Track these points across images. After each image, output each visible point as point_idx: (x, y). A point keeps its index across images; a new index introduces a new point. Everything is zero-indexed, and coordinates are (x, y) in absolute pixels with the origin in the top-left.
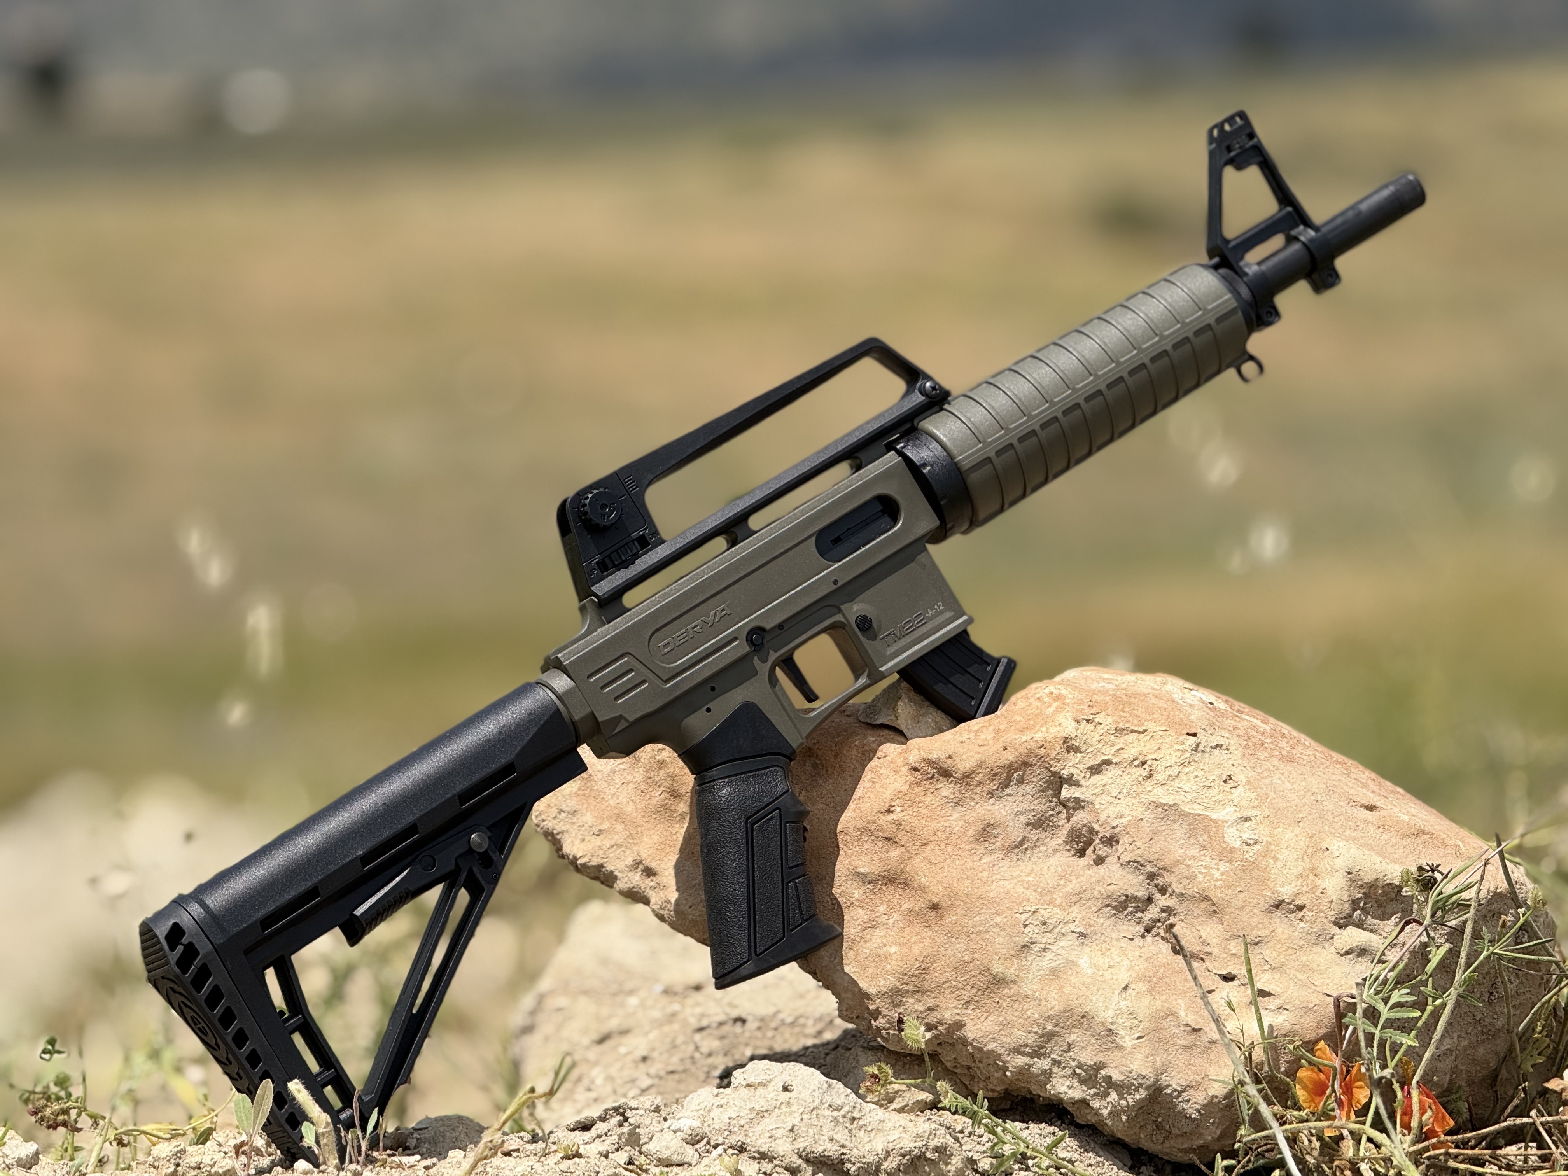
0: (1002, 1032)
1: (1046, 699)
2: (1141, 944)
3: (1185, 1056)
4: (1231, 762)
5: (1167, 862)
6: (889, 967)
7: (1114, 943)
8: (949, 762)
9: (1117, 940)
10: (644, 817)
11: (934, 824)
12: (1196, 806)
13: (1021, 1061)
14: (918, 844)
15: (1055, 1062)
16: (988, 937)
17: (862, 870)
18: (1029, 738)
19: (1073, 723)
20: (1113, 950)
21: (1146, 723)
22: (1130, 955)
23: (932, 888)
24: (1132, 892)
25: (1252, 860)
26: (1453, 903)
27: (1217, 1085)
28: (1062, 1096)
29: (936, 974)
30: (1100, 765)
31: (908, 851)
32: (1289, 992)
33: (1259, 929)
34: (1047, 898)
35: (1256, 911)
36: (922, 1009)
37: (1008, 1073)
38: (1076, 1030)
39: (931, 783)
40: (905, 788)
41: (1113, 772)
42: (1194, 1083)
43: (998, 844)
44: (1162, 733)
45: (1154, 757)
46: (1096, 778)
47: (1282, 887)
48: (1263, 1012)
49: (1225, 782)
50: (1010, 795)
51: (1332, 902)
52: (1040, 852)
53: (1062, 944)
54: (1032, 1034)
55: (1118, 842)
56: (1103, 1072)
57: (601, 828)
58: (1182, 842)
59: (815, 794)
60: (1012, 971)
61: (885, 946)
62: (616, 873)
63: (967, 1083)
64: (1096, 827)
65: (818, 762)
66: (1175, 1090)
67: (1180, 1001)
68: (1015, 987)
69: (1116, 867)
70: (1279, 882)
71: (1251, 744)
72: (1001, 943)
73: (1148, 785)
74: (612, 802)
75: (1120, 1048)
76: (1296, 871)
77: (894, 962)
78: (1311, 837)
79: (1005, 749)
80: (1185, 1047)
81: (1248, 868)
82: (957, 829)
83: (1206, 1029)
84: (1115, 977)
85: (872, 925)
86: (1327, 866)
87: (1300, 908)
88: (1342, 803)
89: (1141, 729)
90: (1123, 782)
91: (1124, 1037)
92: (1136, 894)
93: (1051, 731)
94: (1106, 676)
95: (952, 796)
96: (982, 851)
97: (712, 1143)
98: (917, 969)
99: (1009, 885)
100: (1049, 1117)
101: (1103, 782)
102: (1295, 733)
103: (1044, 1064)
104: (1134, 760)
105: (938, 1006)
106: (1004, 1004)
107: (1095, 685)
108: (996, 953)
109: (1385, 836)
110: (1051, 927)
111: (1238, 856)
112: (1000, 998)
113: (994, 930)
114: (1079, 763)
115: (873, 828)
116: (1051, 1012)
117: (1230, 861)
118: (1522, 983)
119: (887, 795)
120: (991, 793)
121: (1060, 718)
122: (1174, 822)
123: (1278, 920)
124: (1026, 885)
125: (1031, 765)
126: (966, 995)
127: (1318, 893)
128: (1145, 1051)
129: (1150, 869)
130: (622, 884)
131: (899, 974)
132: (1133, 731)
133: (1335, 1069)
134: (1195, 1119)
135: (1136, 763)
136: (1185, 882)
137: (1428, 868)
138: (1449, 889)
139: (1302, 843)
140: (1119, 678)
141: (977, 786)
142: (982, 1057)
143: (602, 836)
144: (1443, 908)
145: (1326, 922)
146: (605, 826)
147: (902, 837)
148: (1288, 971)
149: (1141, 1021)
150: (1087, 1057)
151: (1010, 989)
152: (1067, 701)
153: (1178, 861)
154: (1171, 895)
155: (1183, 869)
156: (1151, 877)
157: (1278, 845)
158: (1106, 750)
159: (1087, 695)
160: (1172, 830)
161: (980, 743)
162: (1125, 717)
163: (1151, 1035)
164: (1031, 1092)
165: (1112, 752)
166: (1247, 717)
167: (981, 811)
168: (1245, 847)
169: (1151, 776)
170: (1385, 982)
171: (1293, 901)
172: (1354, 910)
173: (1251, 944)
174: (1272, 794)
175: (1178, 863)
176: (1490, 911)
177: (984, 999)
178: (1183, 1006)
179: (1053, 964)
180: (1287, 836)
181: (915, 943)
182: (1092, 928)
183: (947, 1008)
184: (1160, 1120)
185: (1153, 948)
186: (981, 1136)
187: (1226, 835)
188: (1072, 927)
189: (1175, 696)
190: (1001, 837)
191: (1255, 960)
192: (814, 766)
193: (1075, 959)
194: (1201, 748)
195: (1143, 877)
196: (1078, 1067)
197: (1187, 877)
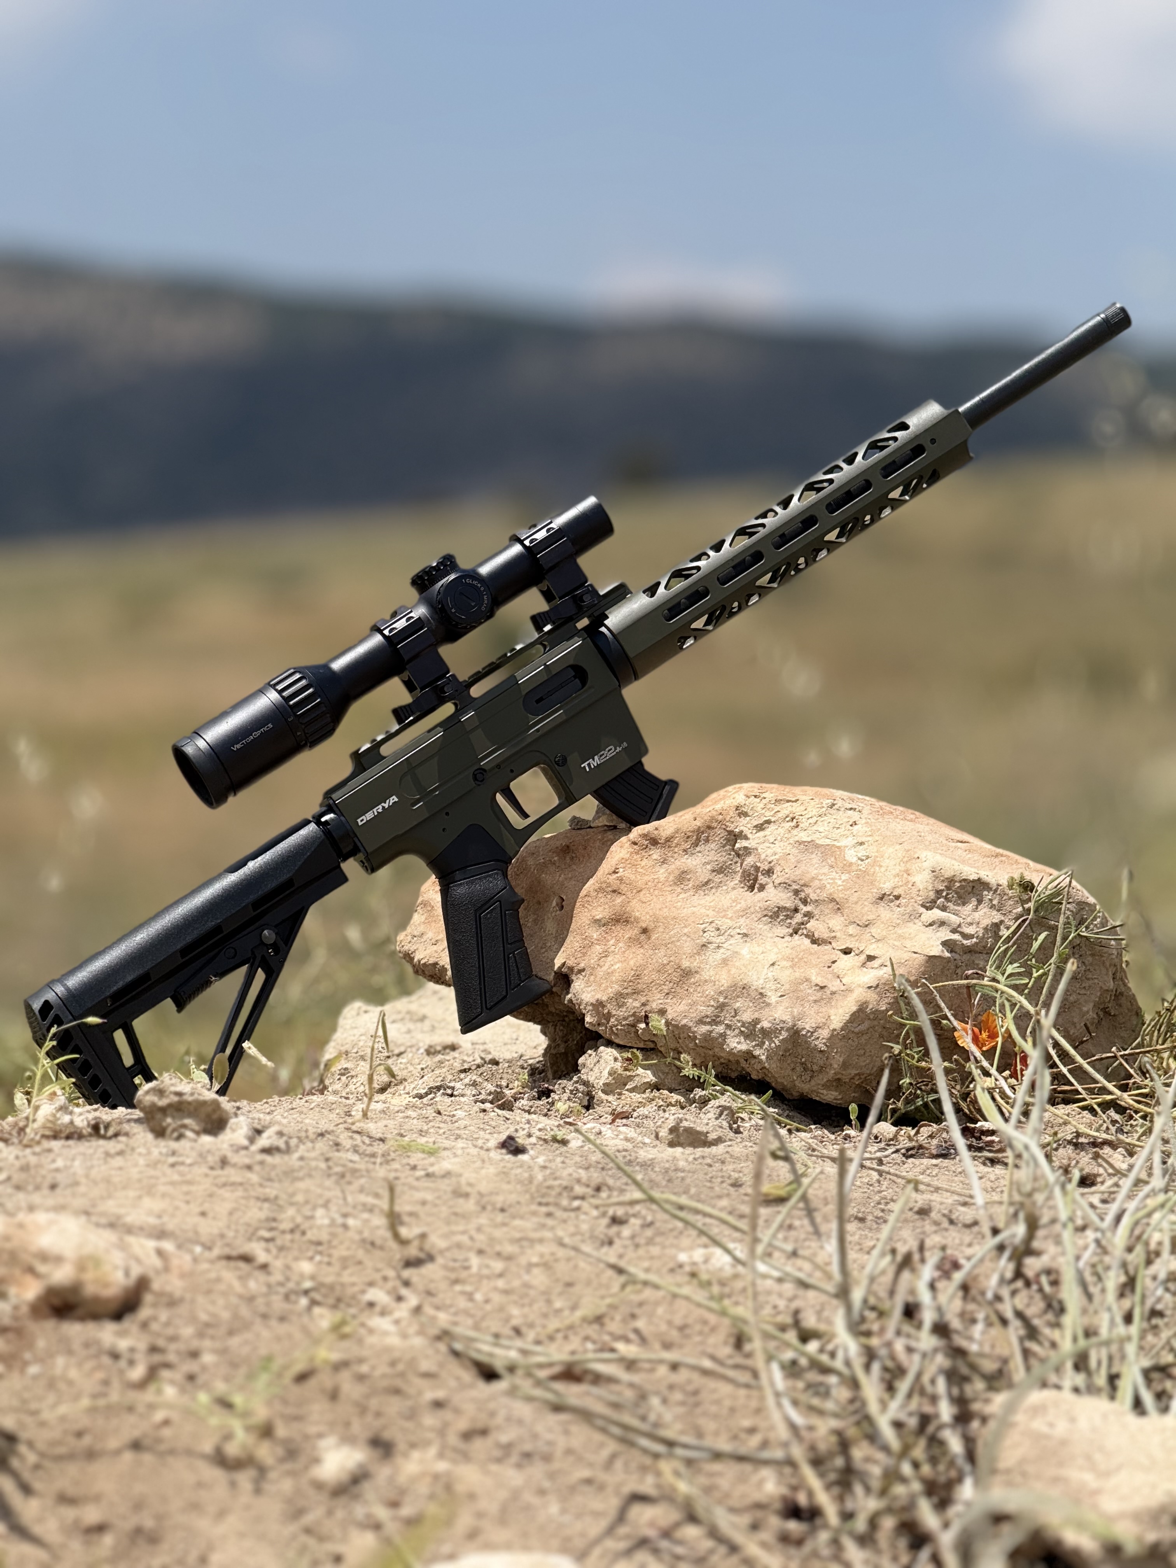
0: (690, 1011)
2: (789, 940)
3: (816, 1007)
4: (859, 816)
5: (806, 879)
6: (615, 979)
7: (769, 939)
8: (656, 832)
9: (772, 938)
11: (646, 878)
12: (827, 840)
13: (704, 1029)
14: (635, 891)
15: (728, 1027)
16: (679, 944)
17: (598, 917)
19: (744, 797)
20: (767, 943)
21: (799, 797)
22: (779, 946)
24: (782, 904)
25: (864, 869)
28: (734, 1052)
29: (646, 978)
30: (762, 824)
31: (628, 898)
32: (888, 954)
33: (869, 915)
34: (723, 913)
35: (866, 903)
37: (697, 1041)
38: (739, 999)
39: (644, 849)
40: (627, 856)
41: (771, 827)
42: (821, 1024)
43: (690, 885)
44: (809, 800)
45: (800, 813)
46: (761, 834)
47: (885, 885)
49: (850, 825)
50: (700, 852)
51: (919, 891)
52: (721, 888)
53: (730, 942)
54: (710, 1007)
55: (773, 873)
56: (759, 1026)
58: (817, 865)
60: (695, 964)
64: (759, 864)
66: (809, 1031)
67: (813, 971)
68: (698, 976)
69: (772, 890)
70: (882, 881)
72: (687, 947)
73: (795, 832)
75: (768, 1005)
76: (894, 872)
78: (908, 851)
79: (695, 819)
80: (815, 1001)
81: (862, 875)
82: (662, 878)
83: (830, 985)
84: (766, 959)
86: (917, 868)
87: (897, 897)
88: (936, 837)
89: (794, 799)
90: (778, 832)
91: (770, 997)
92: (785, 906)
95: (659, 858)
96: (679, 890)
98: (633, 977)
99: (694, 909)
101: (765, 835)
103: (721, 1029)
104: (787, 817)
106: (691, 990)
108: (684, 954)
110: (723, 932)
111: (854, 868)
112: (689, 986)
113: (683, 938)
114: (748, 823)
115: (604, 885)
116: (722, 989)
117: (849, 873)
119: (617, 863)
120: (685, 851)
121: (736, 795)
122: (812, 853)
123: (882, 909)
124: (707, 908)
125: (713, 828)
126: (666, 989)
127: (910, 886)
128: (786, 1005)
129: (795, 887)
131: (621, 982)
132: (788, 801)
134: (826, 1052)
135: (788, 819)
136: (818, 891)
139: (900, 855)
141: (676, 847)
142: (679, 1034)
145: (916, 905)
147: (623, 888)
148: (888, 941)
149: (783, 986)
150: (747, 1017)
151: (695, 978)
153: (813, 878)
154: (809, 902)
155: (816, 883)
156: (796, 892)
157: (882, 857)
158: (768, 814)
160: (810, 858)
163: (791, 995)
165: (771, 815)
167: (678, 864)
168: (860, 862)
169: (797, 826)
171: (892, 893)
172: (939, 898)
173: (863, 926)
174: (885, 831)
175: (813, 880)
177: (678, 989)
178: (815, 973)
179: (724, 956)
180: (889, 852)
181: (632, 959)
182: (753, 931)
183: (654, 1001)
184: (803, 1060)
185: (797, 941)
187: (846, 856)
188: (738, 931)
190: (693, 880)
191: (866, 936)
192: (572, 858)
193: (739, 951)
195: (791, 894)
196: (742, 1026)
197: (820, 888)
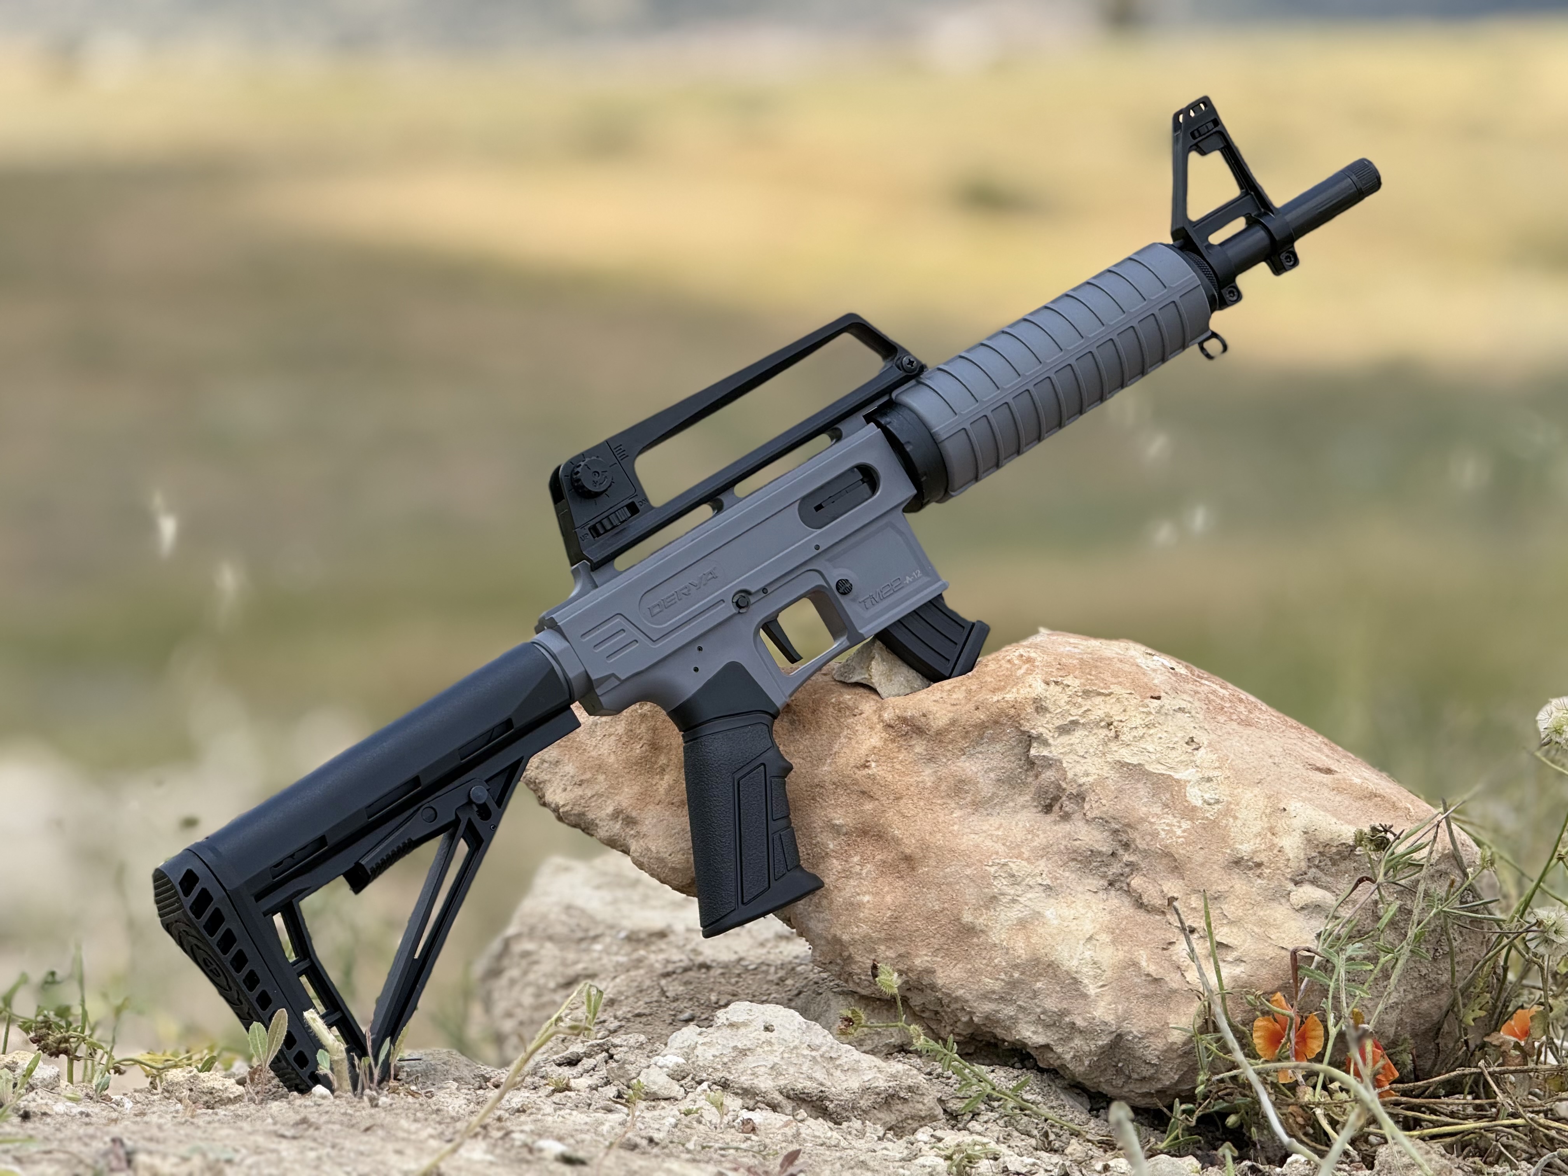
0: (970, 979)
1: (1016, 662)
2: (1105, 897)
3: (1146, 1004)
4: (1193, 725)
5: (1131, 819)
6: (862, 915)
7: (1079, 895)
8: (923, 719)
9: (1082, 893)
10: (625, 768)
11: (907, 779)
12: (1159, 766)
13: (988, 1007)
14: (892, 797)
15: (1021, 1009)
16: (958, 887)
17: (837, 822)
18: (1000, 698)
19: (1043, 686)
20: (1078, 902)
21: (1112, 686)
22: (1094, 908)
23: (905, 840)
24: (1097, 847)
25: (1212, 818)
26: (1405, 863)
27: (1176, 1032)
28: (1026, 1041)
29: (908, 923)
30: (1068, 726)
31: (883, 805)
32: (1247, 945)
33: (1218, 885)
34: (1016, 851)
35: (1215, 867)
36: (893, 955)
37: (975, 1019)
38: (1042, 979)
39: (905, 740)
40: (879, 744)
41: (1080, 732)
42: (1154, 1031)
43: (968, 799)
44: (1127, 696)
45: (1120, 718)
46: (1065, 739)
47: (1241, 844)
48: (1221, 964)
49: (1187, 743)
50: (981, 753)
51: (1289, 860)
52: (1009, 808)
53: (1029, 895)
54: (999, 982)
55: (1084, 799)
56: (1067, 1019)
57: (583, 777)
58: (1146, 800)
59: (792, 749)
60: (981, 920)
61: (858, 894)
62: (597, 821)
63: (934, 1027)
64: (1064, 785)
65: (795, 718)
66: (1135, 1037)
67: (1141, 952)
68: (983, 937)
69: (1081, 824)
70: (1238, 839)
71: (1211, 708)
72: (970, 893)
73: (1113, 746)
74: (594, 754)
75: (1085, 996)
76: (1256, 830)
77: (866, 911)
78: (1270, 798)
79: (977, 708)
80: (1146, 996)
81: (1211, 826)
82: (929, 784)
83: (1167, 979)
84: (1080, 928)
85: (847, 874)
86: (1284, 825)
87: (1259, 865)
88: (1297, 766)
89: (1106, 691)
90: (1090, 741)
91: (1087, 986)
92: (1101, 849)
93: (1021, 691)
94: (1072, 640)
95: (925, 753)
96: (953, 805)
97: (697, 1079)
98: (890, 918)
99: (978, 839)
100: (1012, 1062)
101: (1071, 742)
102: (1252, 698)
104: (1101, 721)
105: (909, 953)
106: (973, 953)
107: (1061, 649)
108: (966, 904)
109: (1338, 798)
110: (1019, 879)
111: (1199, 814)
112: (969, 947)
113: (964, 881)
114: (1048, 723)
115: (848, 782)
116: (1018, 961)
117: (1192, 819)
118: (1465, 940)
119: (863, 750)
120: (963, 751)
121: (1030, 679)
122: (1138, 781)
123: (1236, 877)
124: (994, 839)
125: (1002, 724)
126: (935, 942)
127: (1275, 851)
128: (1108, 998)
129: (1114, 825)
130: (602, 833)
131: (872, 921)
132: (1100, 694)
133: (1292, 1019)
134: (1156, 1065)
135: (1103, 724)
136: (1148, 838)
137: (1381, 828)
138: (1401, 849)
139: (1261, 803)
140: (1085, 643)
141: (950, 743)
142: (950, 1002)
143: (583, 786)
144: (1394, 867)
145: (1283, 879)
146: (588, 775)
147: (876, 791)
148: (1246, 926)
149: (1104, 971)
150: (1051, 1004)
151: (978, 938)
152: (1037, 664)
153: (1142, 818)
154: (1135, 850)
155: (1145, 826)
156: (1116, 832)
157: (1238, 804)
158: (1073, 711)
159: (1055, 659)
160: (1136, 789)
161: (953, 702)
162: (1091, 680)
163: (1114, 985)
164: (995, 1037)
165: (1080, 713)
166: (1206, 682)
167: (953, 768)
168: (1206, 806)
169: (1116, 737)
170: (1338, 938)
171: (1252, 858)
172: (1309, 867)
173: (1211, 899)
174: (1232, 756)
175: (1142, 820)
176: (1437, 871)
177: (953, 948)
178: (1145, 956)
179: (1021, 915)
180: (1246, 796)
181: (888, 892)
182: (1058, 881)
183: (917, 956)
184: (1120, 1065)
185: (1116, 901)
186: (949, 1078)
187: (1188, 795)
188: (1039, 880)
189: (1138, 661)
190: (972, 792)
191: (1214, 913)
192: (792, 722)
193: (1041, 910)
194: (1163, 711)
195: (1107, 833)
196: (1042, 1013)
197: (1149, 834)
